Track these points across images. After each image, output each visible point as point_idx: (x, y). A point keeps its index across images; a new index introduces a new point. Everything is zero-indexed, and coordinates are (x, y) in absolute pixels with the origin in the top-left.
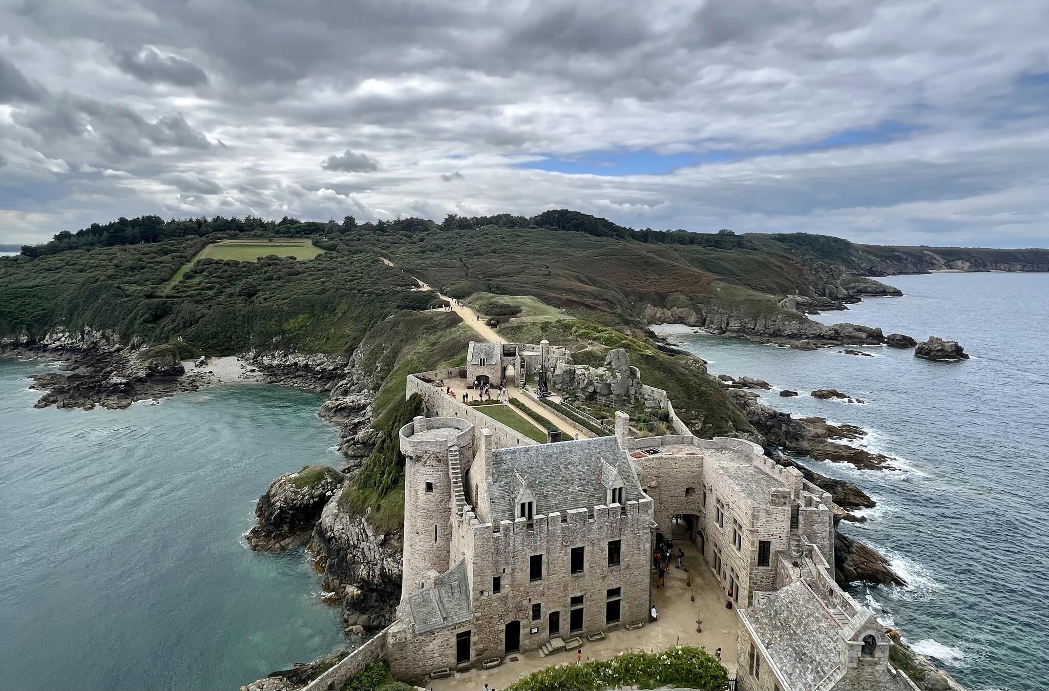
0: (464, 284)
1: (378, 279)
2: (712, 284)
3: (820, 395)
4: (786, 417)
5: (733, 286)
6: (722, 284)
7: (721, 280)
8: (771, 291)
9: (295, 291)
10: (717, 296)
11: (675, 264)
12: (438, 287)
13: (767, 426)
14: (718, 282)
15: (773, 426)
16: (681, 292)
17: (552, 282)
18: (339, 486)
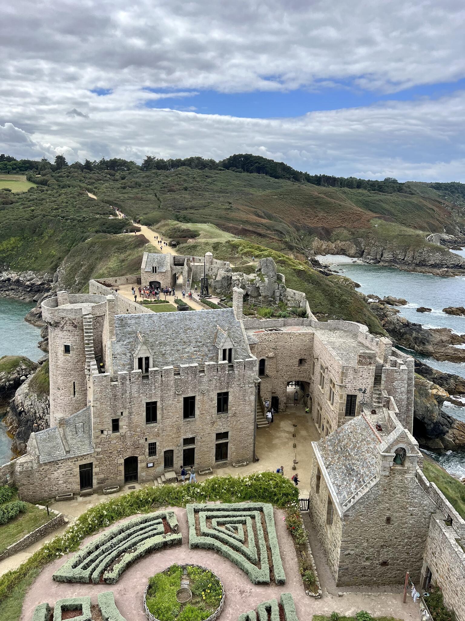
0: (155, 214)
1: (80, 208)
2: (372, 221)
3: (449, 311)
4: (418, 327)
5: (390, 223)
6: (380, 221)
7: (379, 218)
8: (422, 228)
9: (8, 217)
10: (376, 232)
11: (341, 203)
12: (132, 216)
13: (400, 333)
14: (377, 219)
15: (405, 333)
16: (345, 227)
17: (233, 215)
18: (32, 372)
